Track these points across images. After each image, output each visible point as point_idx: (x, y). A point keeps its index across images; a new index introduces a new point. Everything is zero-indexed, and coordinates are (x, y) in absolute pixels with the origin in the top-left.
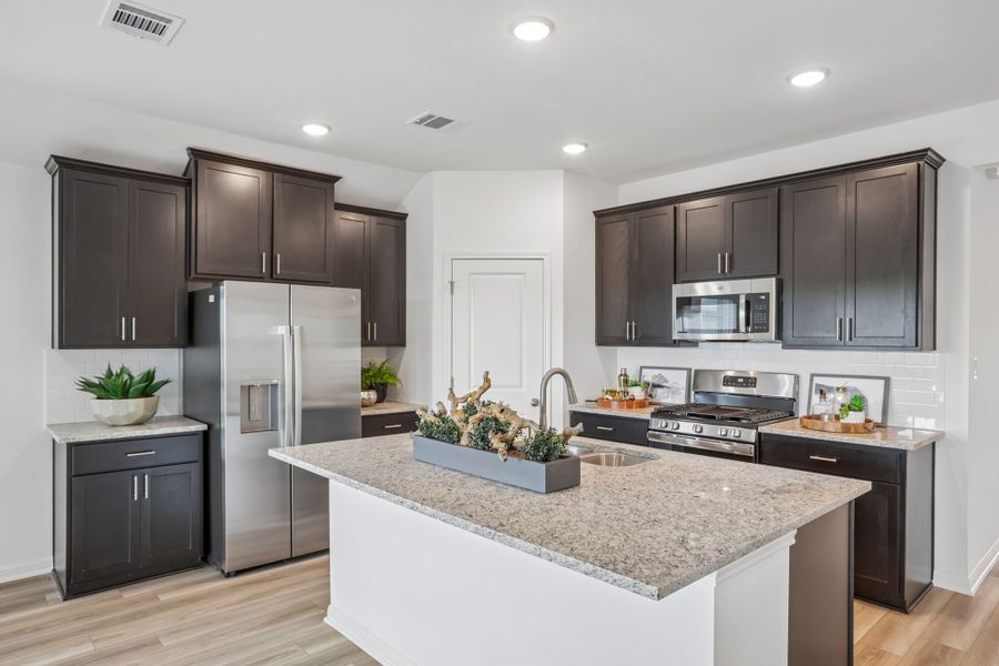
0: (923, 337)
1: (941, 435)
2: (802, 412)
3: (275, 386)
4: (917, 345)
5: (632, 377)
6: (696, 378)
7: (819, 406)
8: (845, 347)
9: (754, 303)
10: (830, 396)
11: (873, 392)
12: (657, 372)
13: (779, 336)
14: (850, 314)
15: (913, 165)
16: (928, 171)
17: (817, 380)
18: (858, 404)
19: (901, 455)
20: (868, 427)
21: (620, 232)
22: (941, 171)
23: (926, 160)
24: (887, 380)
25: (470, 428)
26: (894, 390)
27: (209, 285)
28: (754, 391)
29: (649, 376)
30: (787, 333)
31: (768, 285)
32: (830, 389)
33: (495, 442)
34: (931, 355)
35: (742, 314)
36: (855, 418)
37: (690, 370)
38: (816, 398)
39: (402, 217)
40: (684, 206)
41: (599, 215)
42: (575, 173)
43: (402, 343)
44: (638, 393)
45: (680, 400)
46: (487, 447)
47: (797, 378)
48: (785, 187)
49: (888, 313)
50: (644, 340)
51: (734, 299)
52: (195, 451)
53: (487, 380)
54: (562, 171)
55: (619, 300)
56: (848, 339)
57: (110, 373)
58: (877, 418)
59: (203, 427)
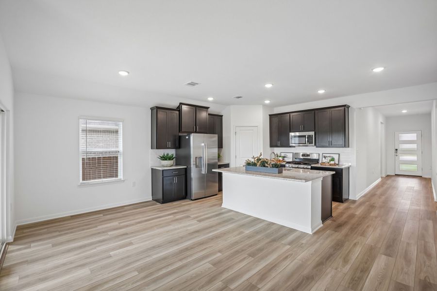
0: (346, 145)
1: (351, 166)
2: (320, 162)
3: (201, 157)
5: (279, 155)
6: (295, 155)
7: (324, 160)
8: (330, 147)
9: (310, 137)
10: (327, 158)
11: (336, 157)
12: (285, 154)
13: (315, 145)
14: (331, 140)
15: (343, 108)
16: (346, 109)
17: (324, 155)
18: (333, 159)
19: (342, 170)
20: (335, 164)
21: (275, 120)
22: (349, 108)
23: (346, 107)
24: (339, 154)
25: (259, 163)
26: (341, 156)
27: (186, 134)
28: (309, 158)
29: (283, 155)
30: (317, 144)
31: (312, 133)
32: (327, 157)
33: (266, 165)
34: (348, 148)
35: (307, 139)
36: (332, 162)
37: (293, 153)
38: (324, 159)
39: (222, 116)
40: (292, 114)
41: (270, 116)
42: (265, 106)
43: (222, 148)
44: (281, 159)
45: (291, 160)
46: (264, 166)
47: (319, 154)
48: (316, 111)
49: (338, 139)
50: (282, 146)
51: (305, 136)
52: (183, 172)
53: (261, 154)
54: (262, 106)
55: (275, 136)
56: (330, 145)
57: (164, 155)
58: (337, 163)
59: (186, 167)
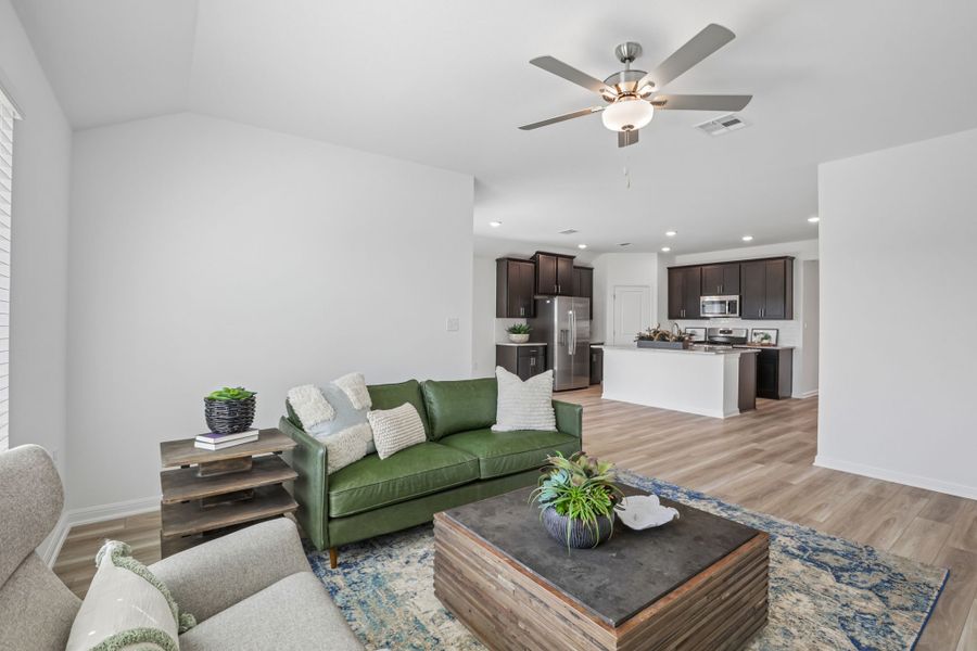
0: (788, 315)
1: (795, 346)
3: (568, 331)
4: (785, 318)
5: (683, 331)
6: (708, 331)
7: (754, 339)
8: (762, 319)
9: (732, 303)
10: (758, 336)
11: (773, 334)
12: (693, 329)
13: (740, 315)
14: (764, 307)
15: (783, 261)
17: (753, 331)
18: (767, 337)
19: (779, 352)
20: (770, 344)
21: (677, 275)
22: (794, 261)
23: (788, 260)
24: (777, 330)
25: (656, 337)
26: (780, 333)
27: (548, 297)
28: (732, 335)
29: (689, 331)
30: (744, 314)
31: (736, 298)
32: (758, 334)
33: (667, 339)
34: (790, 321)
35: (727, 307)
36: (765, 341)
37: (706, 328)
38: (753, 337)
39: (591, 269)
40: (704, 268)
41: (669, 269)
42: (661, 255)
45: (703, 339)
46: (664, 340)
47: (747, 330)
48: (742, 264)
49: (775, 306)
50: (688, 317)
51: (724, 302)
52: (542, 352)
53: (659, 326)
54: (656, 254)
55: (677, 302)
56: (763, 317)
58: (774, 343)
59: (546, 344)
